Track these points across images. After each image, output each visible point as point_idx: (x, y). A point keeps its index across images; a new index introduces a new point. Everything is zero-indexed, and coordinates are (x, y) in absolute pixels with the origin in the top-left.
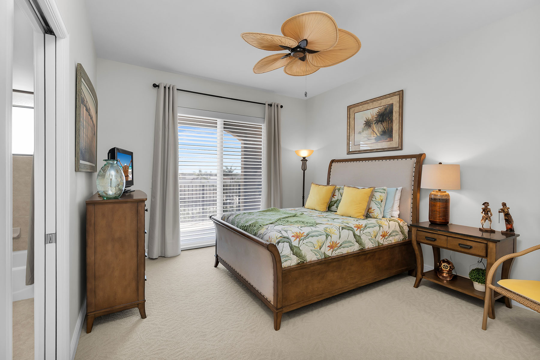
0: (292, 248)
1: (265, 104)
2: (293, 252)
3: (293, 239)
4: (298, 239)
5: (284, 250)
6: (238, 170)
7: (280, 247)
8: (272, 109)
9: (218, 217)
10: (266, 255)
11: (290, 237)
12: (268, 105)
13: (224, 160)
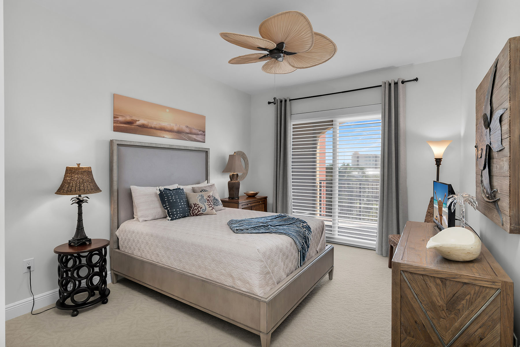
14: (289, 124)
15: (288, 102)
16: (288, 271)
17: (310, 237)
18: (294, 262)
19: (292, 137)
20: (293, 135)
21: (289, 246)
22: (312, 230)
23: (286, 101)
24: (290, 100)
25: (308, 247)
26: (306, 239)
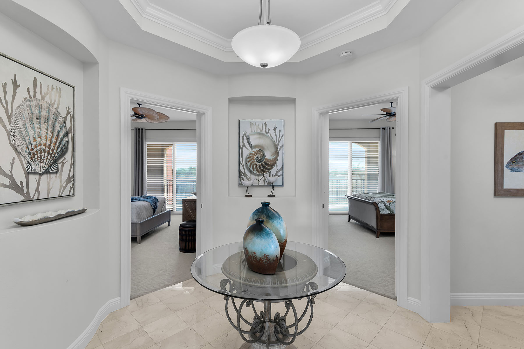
0: (385, 206)
1: (380, 129)
2: (386, 208)
3: (386, 203)
4: (389, 203)
5: (381, 206)
6: (363, 169)
7: (379, 205)
8: (385, 131)
9: (349, 194)
10: (373, 208)
11: (385, 201)
12: (383, 129)
13: (353, 161)
14: (145, 143)
15: (144, 130)
16: (147, 216)
17: (158, 203)
18: (150, 213)
19: (147, 150)
20: (148, 149)
21: (148, 206)
22: (159, 201)
23: (142, 129)
24: (145, 129)
25: (157, 207)
26: (156, 204)
